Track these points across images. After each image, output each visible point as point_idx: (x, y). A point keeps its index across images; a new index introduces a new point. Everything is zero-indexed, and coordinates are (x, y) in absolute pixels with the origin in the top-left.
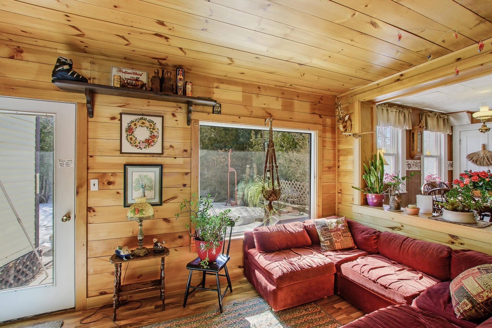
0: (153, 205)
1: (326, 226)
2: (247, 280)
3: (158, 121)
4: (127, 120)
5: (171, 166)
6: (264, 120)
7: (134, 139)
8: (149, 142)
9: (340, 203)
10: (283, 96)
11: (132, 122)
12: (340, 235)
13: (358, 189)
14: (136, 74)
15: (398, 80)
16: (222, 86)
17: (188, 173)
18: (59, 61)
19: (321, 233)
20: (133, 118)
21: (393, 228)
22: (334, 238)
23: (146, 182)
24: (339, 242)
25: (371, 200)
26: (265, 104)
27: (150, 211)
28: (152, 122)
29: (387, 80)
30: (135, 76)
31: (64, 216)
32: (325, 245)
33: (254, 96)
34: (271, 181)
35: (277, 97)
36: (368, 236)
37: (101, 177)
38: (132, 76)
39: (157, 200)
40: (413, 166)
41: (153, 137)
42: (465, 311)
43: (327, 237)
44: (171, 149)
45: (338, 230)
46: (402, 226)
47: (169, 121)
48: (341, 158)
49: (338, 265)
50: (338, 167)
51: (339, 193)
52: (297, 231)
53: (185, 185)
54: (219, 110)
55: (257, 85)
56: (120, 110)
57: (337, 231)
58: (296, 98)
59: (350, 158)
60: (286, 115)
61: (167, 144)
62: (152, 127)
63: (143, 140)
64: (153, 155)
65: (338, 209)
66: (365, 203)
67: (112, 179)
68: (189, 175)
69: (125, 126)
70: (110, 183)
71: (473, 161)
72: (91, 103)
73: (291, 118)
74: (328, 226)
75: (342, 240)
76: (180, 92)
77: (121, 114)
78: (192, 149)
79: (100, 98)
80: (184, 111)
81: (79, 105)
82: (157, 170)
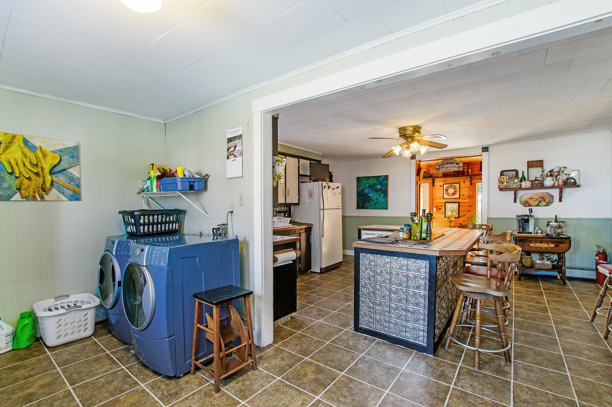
0: (455, 218)
3: (457, 185)
4: (445, 186)
5: (463, 203)
7: (448, 193)
8: (454, 194)
11: (447, 187)
17: (471, 206)
18: (424, 172)
20: (448, 185)
23: (453, 209)
27: (454, 219)
28: (455, 186)
37: (437, 207)
39: (457, 216)
41: (455, 192)
44: (463, 196)
47: (462, 185)
53: (469, 211)
56: (443, 183)
61: (461, 194)
62: (455, 188)
63: (452, 193)
64: (455, 198)
67: (440, 208)
69: (445, 189)
70: (440, 209)
72: (433, 182)
77: (443, 184)
78: (472, 196)
79: (437, 180)
80: (469, 180)
81: (430, 183)
82: (457, 204)
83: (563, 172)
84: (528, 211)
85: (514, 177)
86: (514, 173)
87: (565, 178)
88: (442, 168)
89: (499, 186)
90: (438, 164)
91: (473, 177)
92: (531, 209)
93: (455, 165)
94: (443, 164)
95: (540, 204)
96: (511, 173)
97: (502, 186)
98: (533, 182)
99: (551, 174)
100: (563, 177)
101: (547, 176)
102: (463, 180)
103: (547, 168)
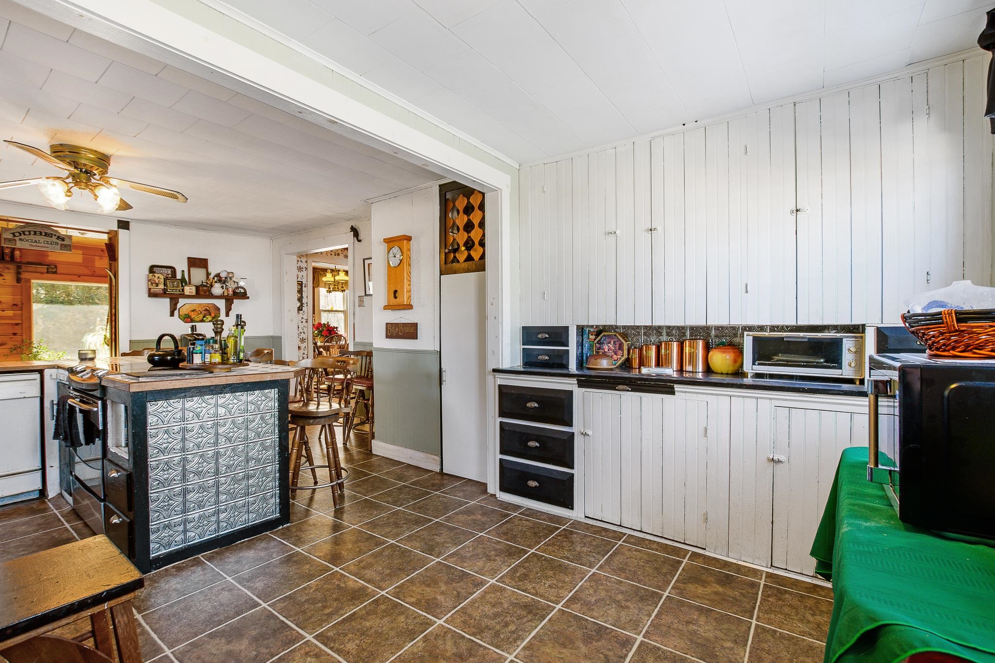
17: (19, 324)
33: (97, 258)
53: (15, 334)
54: (54, 270)
68: (20, 325)
76: (7, 258)
78: (23, 304)
80: (14, 271)
83: (231, 278)
84: (190, 329)
85: (170, 277)
86: (169, 271)
87: (234, 286)
88: (20, 240)
89: (150, 289)
90: (10, 229)
91: (24, 268)
92: (195, 326)
93: (54, 239)
94: (24, 232)
95: (205, 319)
96: (165, 271)
97: (155, 289)
98: (201, 288)
99: (219, 278)
100: (231, 286)
101: (216, 282)
103: (213, 270)
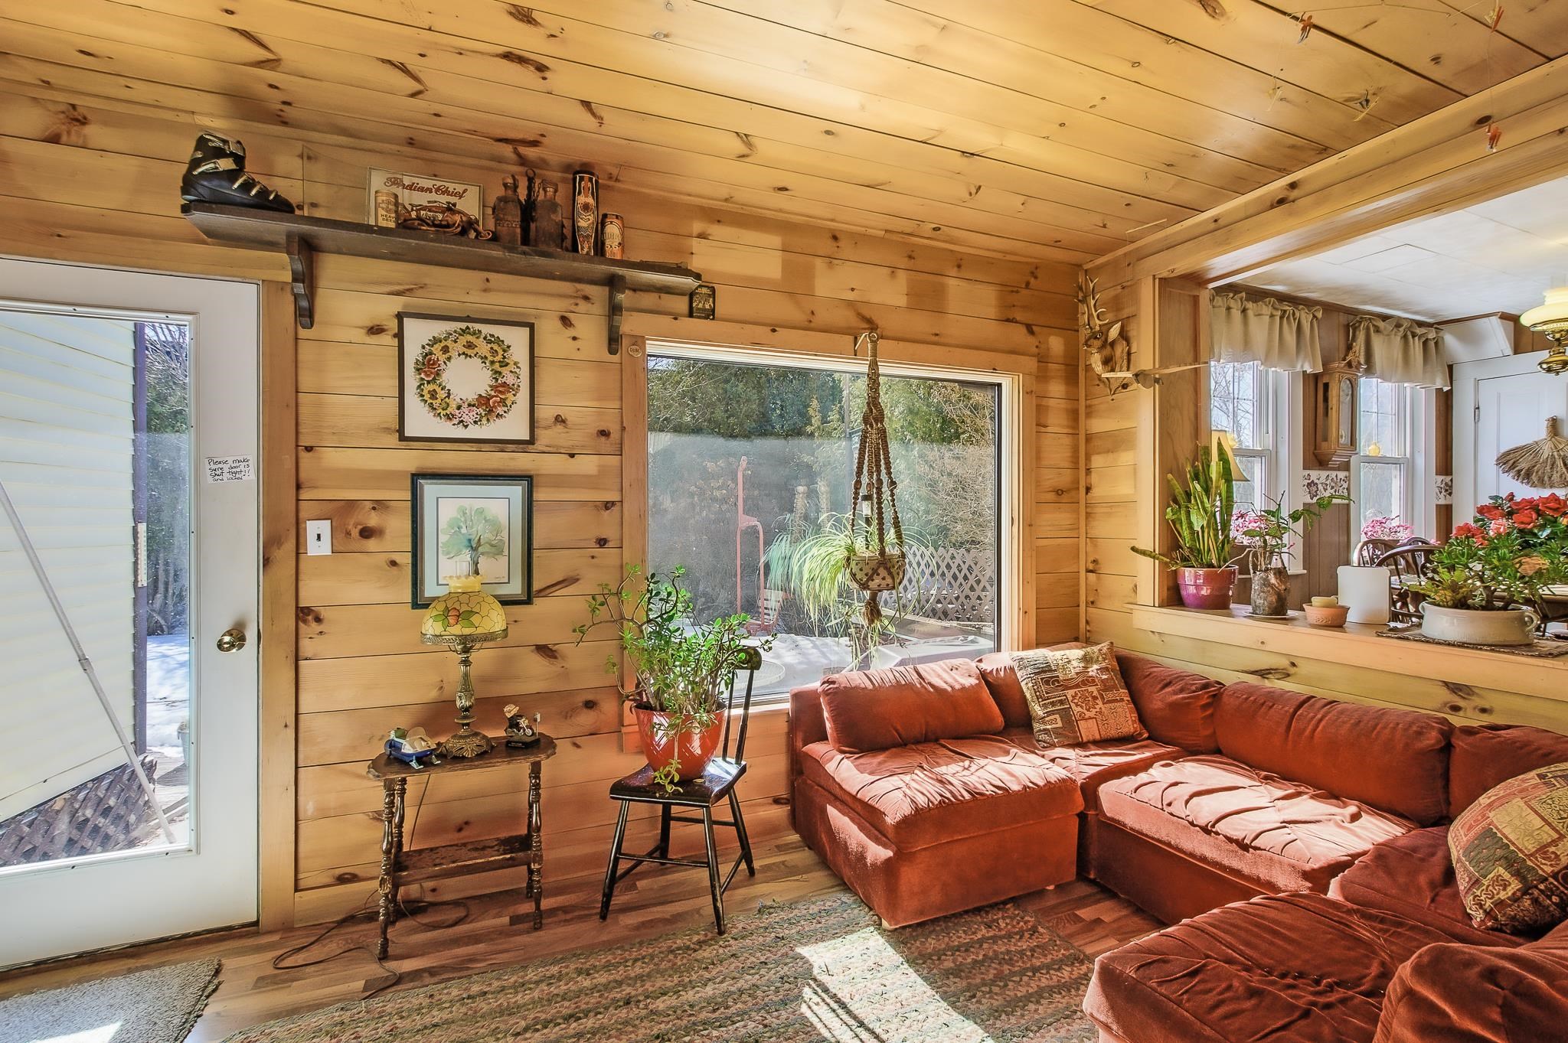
0: (506, 602)
1: (1051, 671)
2: (799, 841)
3: (516, 339)
4: (418, 334)
5: (560, 481)
6: (852, 338)
7: (442, 394)
8: (489, 406)
9: (1092, 603)
10: (910, 264)
11: (436, 341)
12: (1094, 698)
13: (1150, 556)
14: (446, 192)
15: (1281, 201)
16: (717, 231)
17: (613, 503)
19: (1033, 691)
20: (439, 328)
21: (1263, 673)
22: (1077, 705)
23: (480, 530)
24: (1090, 718)
25: (1192, 590)
26: (853, 289)
27: (495, 619)
28: (499, 341)
29: (1246, 205)
30: (444, 199)
31: (224, 635)
32: (1048, 730)
33: (819, 263)
34: (874, 528)
35: (894, 270)
36: (1185, 698)
37: (340, 512)
38: (433, 196)
39: (516, 588)
40: (1325, 490)
41: (502, 388)
42: (1500, 904)
43: (1053, 704)
44: (560, 427)
45: (1089, 681)
46: (1293, 664)
47: (553, 340)
48: (1097, 461)
49: (1090, 788)
50: (1088, 489)
51: (1088, 571)
52: (957, 687)
53: (602, 542)
54: (707, 307)
55: (830, 230)
56: (397, 304)
57: (1085, 685)
58: (954, 272)
59: (1125, 458)
60: (920, 323)
61: (545, 413)
62: (498, 359)
63: (472, 397)
64: (501, 444)
65: (1087, 622)
66: (1174, 597)
67: (373, 520)
68: (616, 509)
69: (413, 353)
70: (367, 533)
71: (1519, 472)
72: (307, 278)
73: (937, 335)
74: (1055, 670)
75: (1100, 713)
76: (586, 248)
77: (400, 317)
78: (623, 429)
79: (332, 268)
80: (599, 307)
81: (270, 288)
82: (516, 491)
102: (560, 305)
